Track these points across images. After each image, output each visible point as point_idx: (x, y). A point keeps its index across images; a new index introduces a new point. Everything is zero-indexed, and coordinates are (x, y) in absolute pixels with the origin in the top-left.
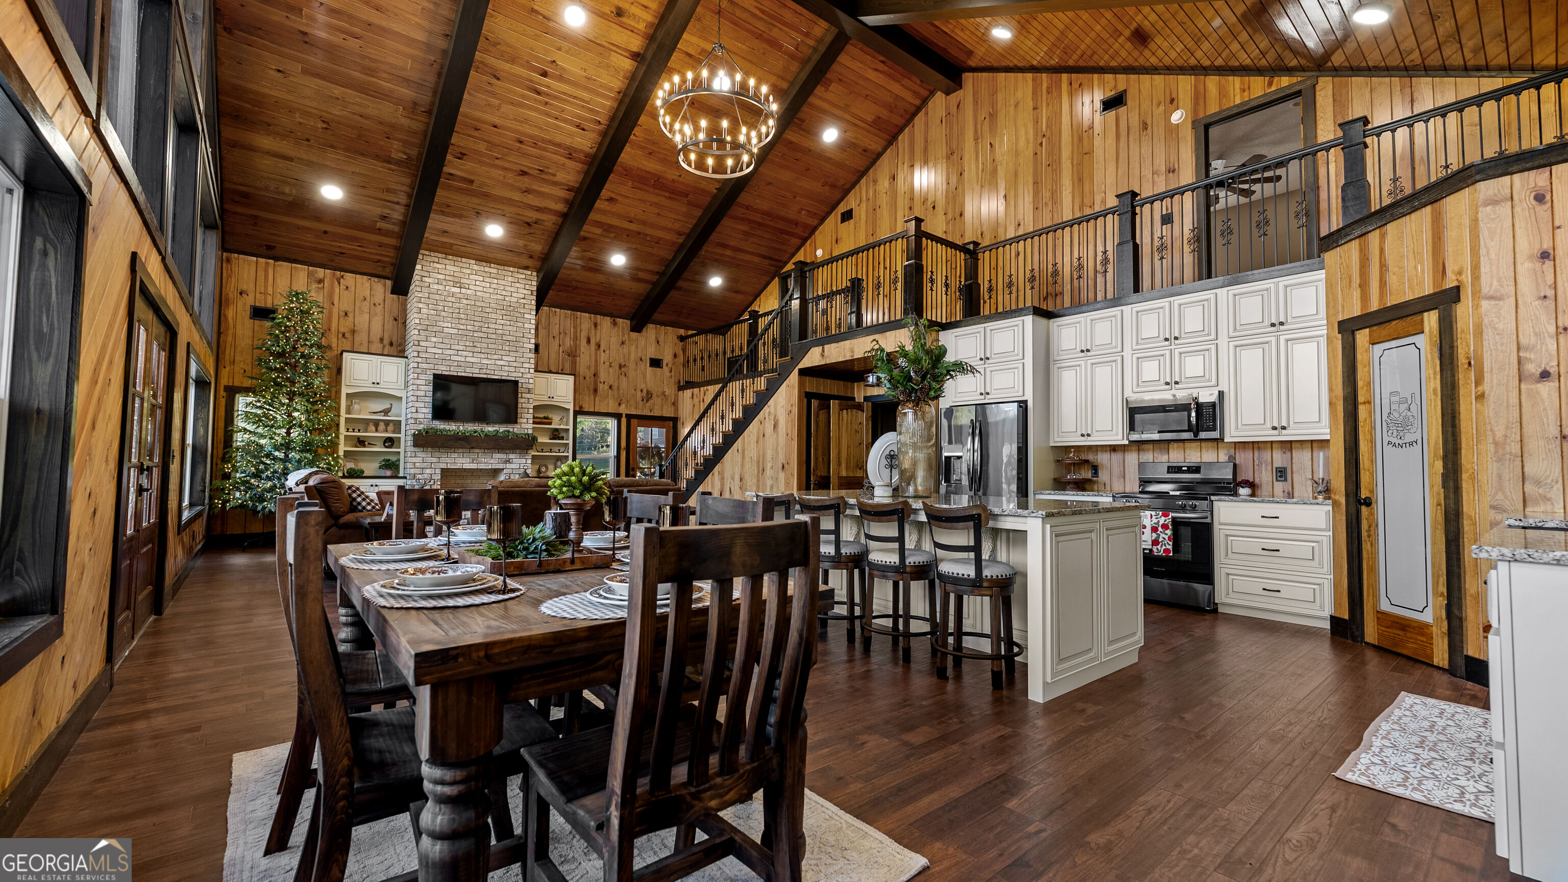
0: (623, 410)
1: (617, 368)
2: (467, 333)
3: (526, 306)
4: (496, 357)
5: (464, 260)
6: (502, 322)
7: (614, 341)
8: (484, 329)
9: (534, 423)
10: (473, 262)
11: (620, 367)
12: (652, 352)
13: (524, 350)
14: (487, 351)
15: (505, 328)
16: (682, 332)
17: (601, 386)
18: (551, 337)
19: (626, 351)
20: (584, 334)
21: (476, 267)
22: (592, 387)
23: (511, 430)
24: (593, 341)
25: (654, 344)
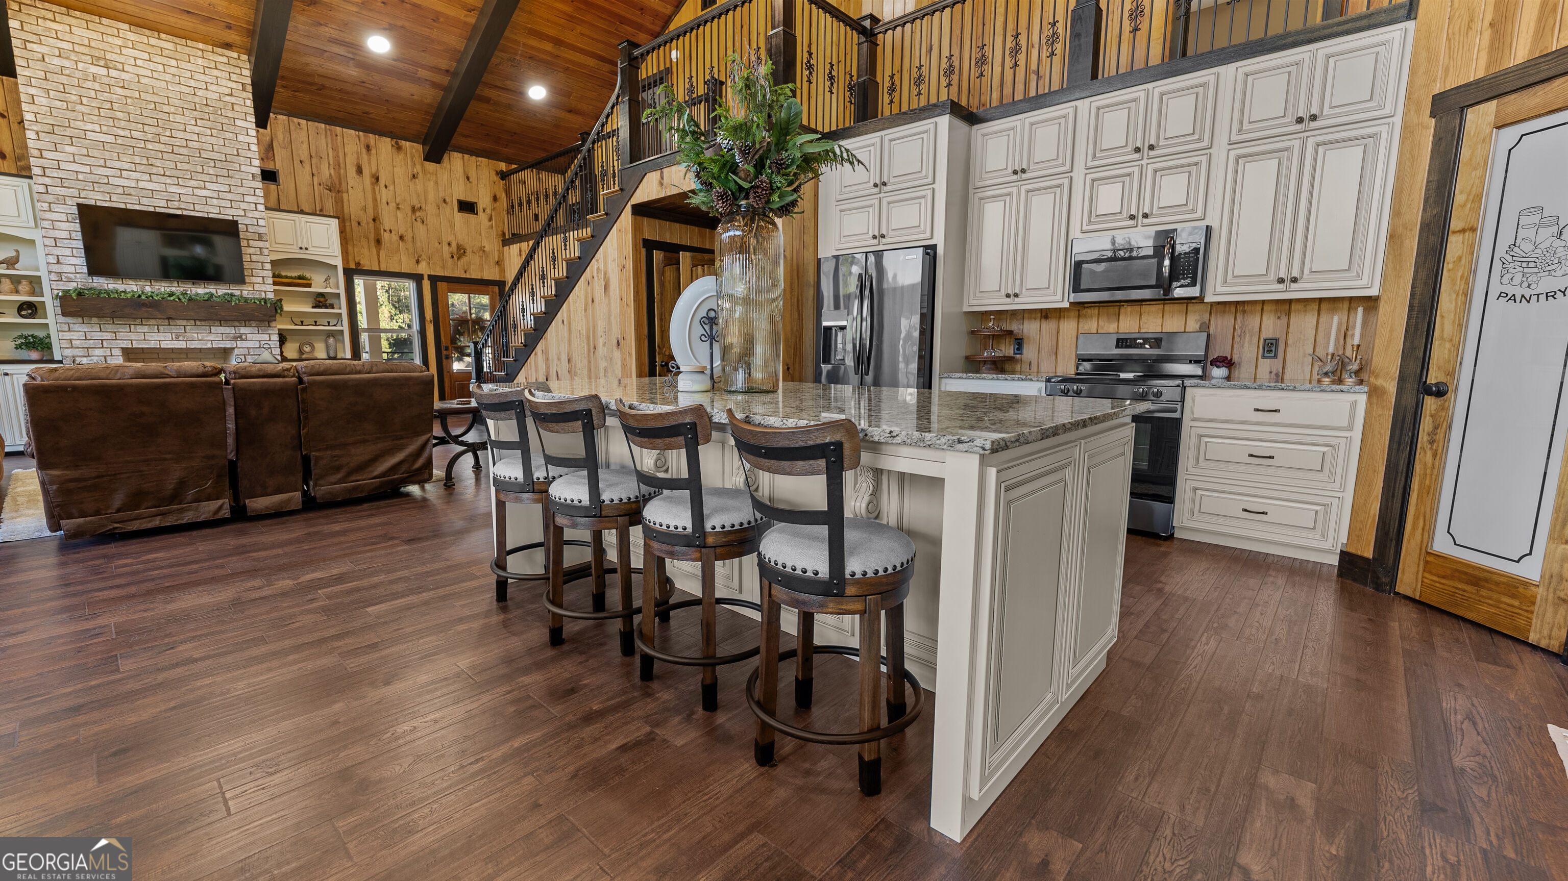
0: (423, 269)
1: (410, 212)
2: (133, 143)
3: (236, 107)
4: (193, 183)
5: (105, 21)
6: (197, 129)
7: (402, 173)
8: (164, 139)
9: (275, 284)
11: (414, 210)
12: (460, 192)
13: (244, 176)
14: (176, 173)
15: (203, 139)
16: (503, 166)
17: (386, 236)
18: (297, 162)
19: (419, 187)
20: (351, 161)
21: (132, 36)
22: (372, 236)
23: (237, 293)
24: (366, 171)
25: (462, 180)
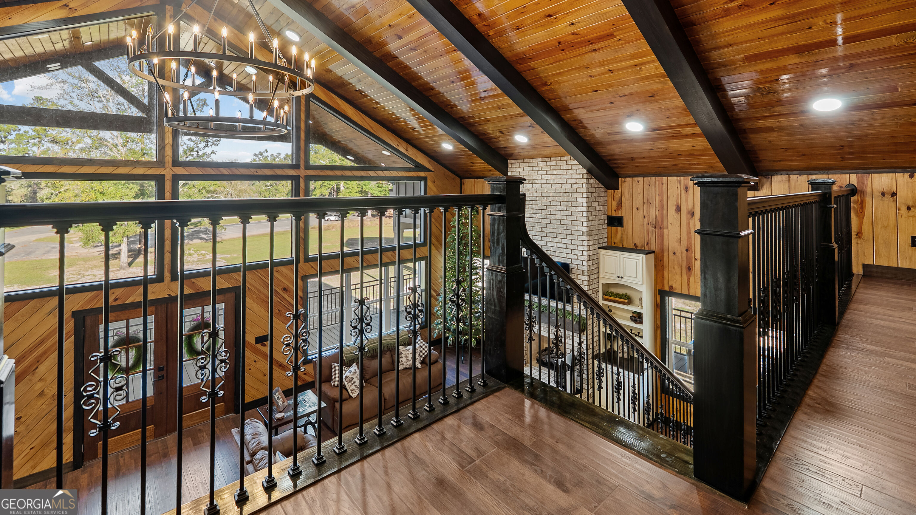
4: (557, 240)
5: (534, 160)
8: (548, 216)
10: (539, 160)
14: (551, 235)
18: (635, 209)
20: (672, 202)
21: (541, 164)
22: (684, 265)
